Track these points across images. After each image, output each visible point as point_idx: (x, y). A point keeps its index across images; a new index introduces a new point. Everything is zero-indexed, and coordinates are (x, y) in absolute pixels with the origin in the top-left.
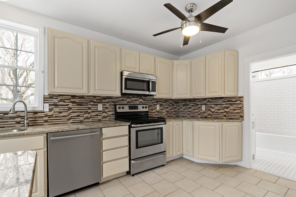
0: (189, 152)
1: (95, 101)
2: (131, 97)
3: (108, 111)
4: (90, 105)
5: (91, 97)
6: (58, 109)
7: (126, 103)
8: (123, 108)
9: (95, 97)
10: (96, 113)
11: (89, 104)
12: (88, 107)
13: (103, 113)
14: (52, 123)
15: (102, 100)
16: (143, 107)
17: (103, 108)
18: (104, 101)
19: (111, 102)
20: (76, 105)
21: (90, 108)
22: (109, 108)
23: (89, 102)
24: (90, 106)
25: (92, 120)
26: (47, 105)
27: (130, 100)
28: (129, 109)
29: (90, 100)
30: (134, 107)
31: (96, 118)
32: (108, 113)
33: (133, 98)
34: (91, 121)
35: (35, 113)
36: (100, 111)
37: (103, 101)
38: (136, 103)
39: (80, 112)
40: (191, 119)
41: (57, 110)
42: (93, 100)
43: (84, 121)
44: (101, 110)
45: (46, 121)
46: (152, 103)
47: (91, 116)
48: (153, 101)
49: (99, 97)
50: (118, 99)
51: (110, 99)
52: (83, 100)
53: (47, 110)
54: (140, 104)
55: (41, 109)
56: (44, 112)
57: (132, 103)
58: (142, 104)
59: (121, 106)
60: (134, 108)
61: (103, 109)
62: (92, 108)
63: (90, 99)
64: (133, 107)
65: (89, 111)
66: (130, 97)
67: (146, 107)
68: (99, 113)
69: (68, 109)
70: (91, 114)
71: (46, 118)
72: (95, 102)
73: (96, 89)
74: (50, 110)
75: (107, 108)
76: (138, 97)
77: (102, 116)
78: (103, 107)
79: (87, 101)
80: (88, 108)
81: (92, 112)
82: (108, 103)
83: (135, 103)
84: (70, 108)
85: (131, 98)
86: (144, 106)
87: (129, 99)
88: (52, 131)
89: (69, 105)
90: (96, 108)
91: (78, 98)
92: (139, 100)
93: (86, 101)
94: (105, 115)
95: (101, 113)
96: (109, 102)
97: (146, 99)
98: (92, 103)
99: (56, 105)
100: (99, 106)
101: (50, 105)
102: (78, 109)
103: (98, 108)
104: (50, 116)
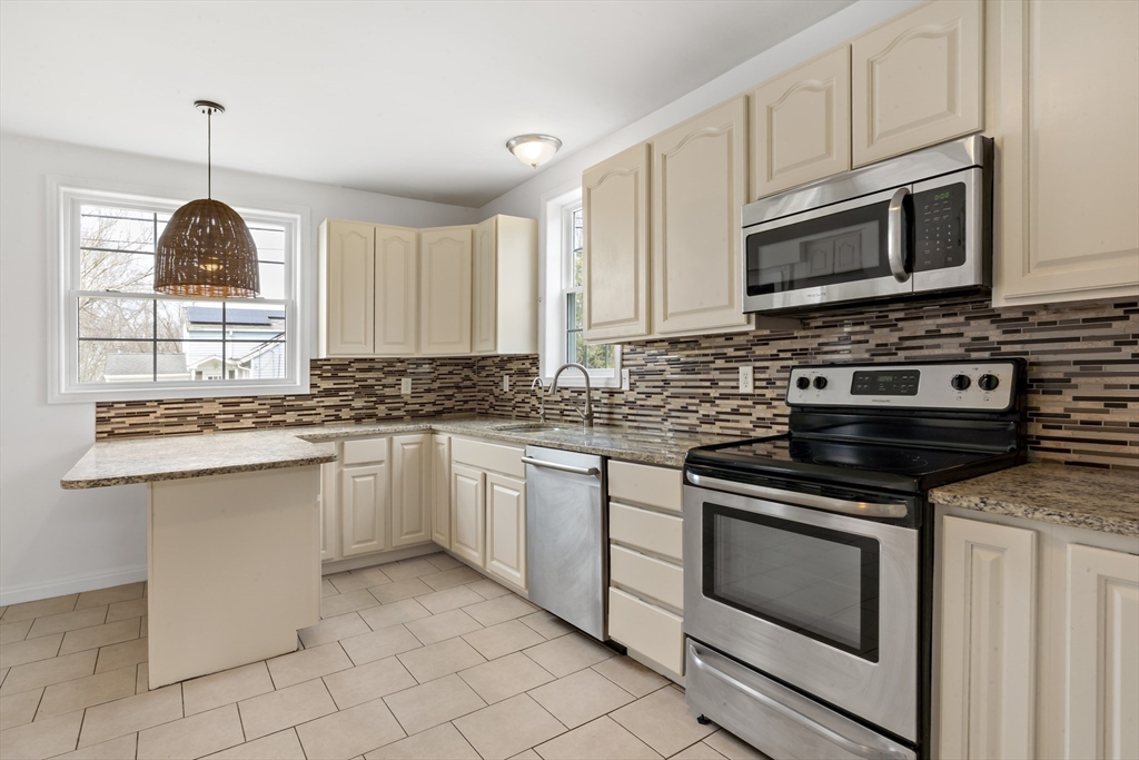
1: (731, 352)
2: (901, 315)
3: (774, 396)
4: (715, 369)
5: (718, 340)
6: (645, 384)
7: (867, 356)
8: (821, 383)
9: (729, 337)
10: (734, 403)
11: (712, 366)
12: (710, 377)
13: (757, 406)
14: (635, 424)
15: (754, 348)
16: (961, 383)
17: (758, 384)
18: (759, 351)
19: (789, 355)
20: (678, 370)
21: (714, 383)
22: (778, 383)
23: (711, 358)
24: (715, 375)
25: (721, 428)
26: (626, 371)
27: (893, 337)
28: (854, 391)
29: (713, 351)
30: (890, 379)
31: (733, 421)
32: (775, 407)
33: (912, 323)
34: (718, 434)
35: (612, 393)
36: (745, 397)
37: (757, 353)
38: (937, 352)
39: (690, 398)
41: (642, 386)
42: (725, 350)
43: (699, 429)
44: (749, 390)
45: (625, 417)
46: (1110, 344)
47: (718, 413)
48: (1118, 328)
49: (742, 338)
50: (819, 336)
51: (782, 342)
52: (697, 352)
53: (626, 387)
54: (974, 355)
55: (615, 385)
56: (623, 393)
57: (902, 355)
58: (986, 355)
59: (811, 374)
60: (885, 383)
61: (755, 388)
62: (721, 384)
63: (715, 347)
64: (882, 379)
65: (714, 393)
66: (893, 316)
67: (990, 383)
68: (744, 403)
69: (662, 384)
70: (717, 406)
71: (625, 410)
72: (729, 359)
74: (632, 386)
75: (770, 383)
76: (957, 309)
77: (753, 418)
78: (755, 380)
79: (707, 355)
80: (708, 384)
81: (724, 397)
82: (774, 358)
83: (925, 352)
84: (666, 382)
85: (900, 324)
86: (974, 372)
87: (886, 330)
90: (734, 384)
91: (684, 346)
92: (962, 329)
93: (704, 355)
94: (762, 416)
95: (750, 403)
96: (782, 355)
97: (1031, 319)
98: (720, 363)
99: (642, 375)
100: (741, 376)
101: (631, 373)
102: (683, 384)
103: (741, 384)
104: (631, 404)
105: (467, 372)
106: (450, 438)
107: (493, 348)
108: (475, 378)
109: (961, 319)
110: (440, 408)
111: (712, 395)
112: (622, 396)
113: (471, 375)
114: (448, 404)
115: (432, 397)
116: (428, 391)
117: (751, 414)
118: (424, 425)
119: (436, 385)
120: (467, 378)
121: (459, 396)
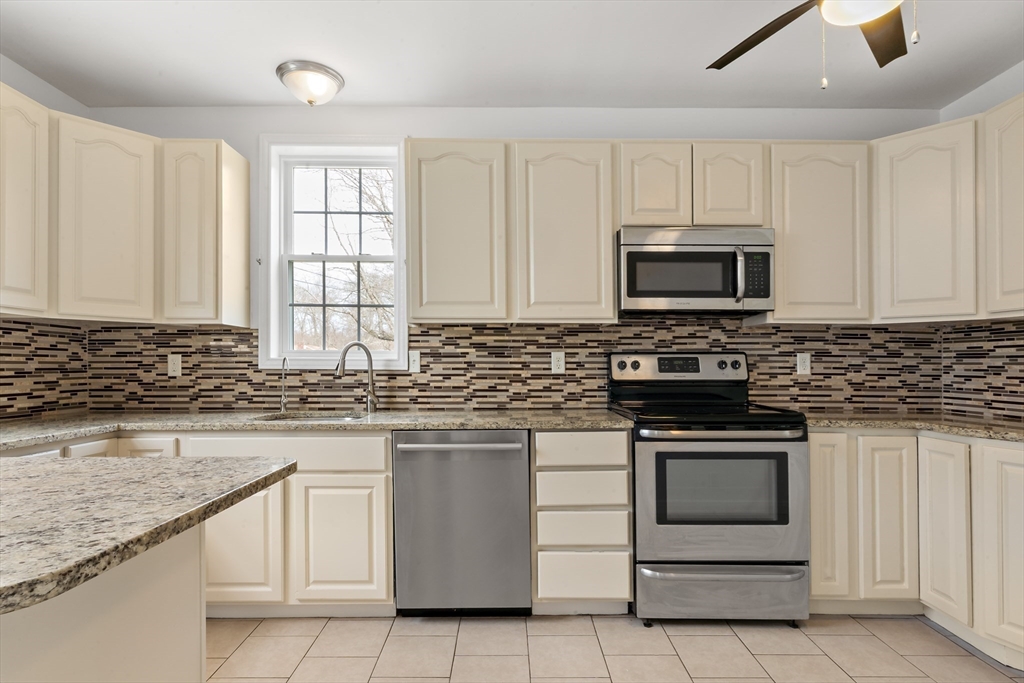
0: (948, 597)
1: (542, 340)
2: (674, 322)
3: (583, 375)
4: (526, 354)
5: (529, 329)
6: (442, 366)
7: (653, 347)
8: (636, 365)
9: (540, 327)
10: (546, 382)
11: (523, 350)
12: (522, 360)
13: (568, 384)
14: (428, 406)
15: (565, 338)
16: (722, 365)
17: (569, 366)
18: (569, 340)
19: (596, 344)
20: (486, 353)
21: (525, 366)
22: (587, 366)
23: (523, 344)
24: (527, 358)
25: (532, 403)
26: (416, 354)
27: (669, 337)
28: (661, 371)
29: (525, 338)
30: (680, 363)
31: (545, 397)
32: (584, 384)
33: (680, 328)
34: (530, 409)
35: (392, 376)
36: (557, 376)
37: (568, 342)
38: (694, 347)
39: (499, 378)
40: (955, 430)
41: (438, 368)
42: (537, 338)
43: (508, 406)
44: (562, 371)
45: (414, 400)
46: (770, 346)
47: (529, 390)
48: (774, 339)
49: (553, 329)
50: (620, 332)
51: (589, 334)
52: (507, 338)
53: (415, 368)
54: (714, 349)
55: (402, 366)
56: (410, 375)
57: (675, 348)
58: (720, 350)
59: (629, 360)
60: (679, 365)
61: (567, 369)
62: (532, 366)
63: (526, 335)
64: (676, 362)
65: (525, 374)
66: (668, 322)
67: (735, 365)
68: (556, 381)
69: (465, 366)
70: (529, 384)
71: (415, 392)
72: (540, 345)
73: (532, 301)
74: (424, 369)
75: (580, 365)
76: (704, 322)
77: (565, 393)
78: (566, 363)
79: (518, 341)
80: (520, 366)
81: (534, 377)
82: (583, 346)
83: (688, 347)
84: (469, 364)
85: (673, 328)
86: (729, 359)
87: (665, 331)
88: (402, 427)
89: (467, 353)
90: (546, 366)
91: (492, 332)
92: (706, 334)
93: (514, 341)
94: (573, 391)
95: (561, 381)
96: (589, 344)
97: (740, 331)
98: (532, 349)
99: (436, 355)
100: (553, 359)
101: (423, 355)
102: (492, 366)
103: (553, 366)
104: (424, 387)
105: (75, 347)
106: (177, 441)
107: (211, 314)
108: (86, 357)
109: (707, 328)
110: (38, 402)
111: (523, 375)
112: (409, 378)
113: (81, 352)
114: (51, 396)
115: (24, 385)
116: (20, 374)
117: (562, 391)
118: (111, 425)
119: (32, 366)
120: (75, 357)
121: (65, 384)
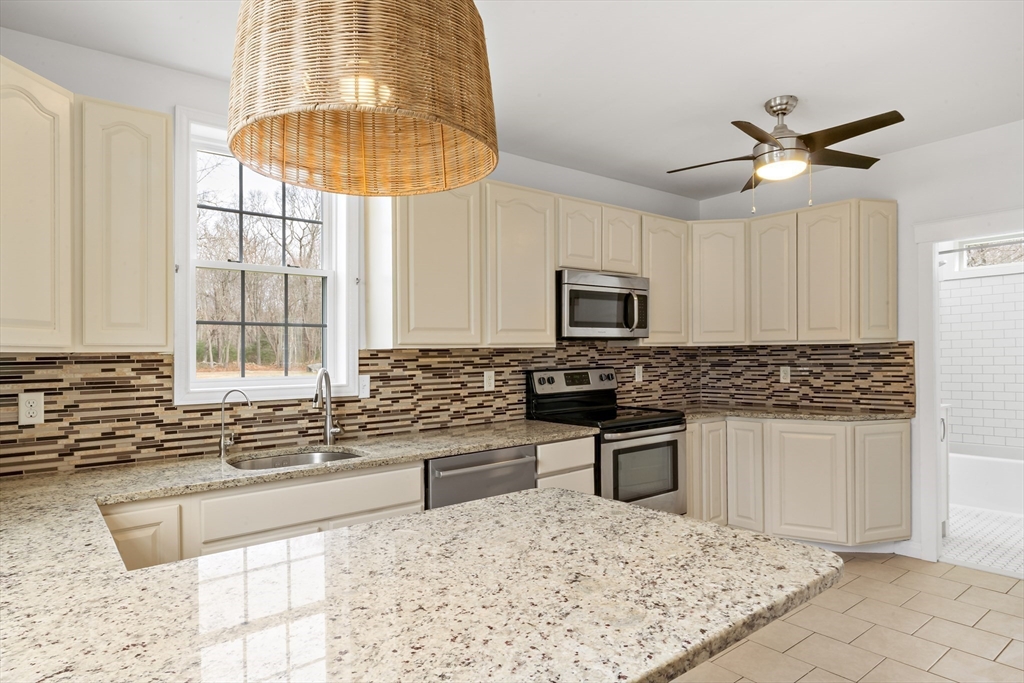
1: (477, 360)
3: (508, 391)
4: (465, 374)
6: (391, 389)
7: (556, 365)
8: (551, 381)
9: (476, 350)
10: (479, 399)
11: (461, 371)
12: (461, 380)
13: (497, 400)
14: (377, 432)
15: (494, 358)
16: (601, 378)
17: (497, 383)
18: (498, 360)
19: (516, 363)
20: (431, 375)
21: (464, 385)
22: (510, 382)
23: (461, 365)
24: (464, 378)
25: (469, 420)
26: (366, 378)
27: (563, 355)
28: (568, 384)
29: (463, 359)
30: (578, 377)
31: (479, 413)
32: (508, 399)
33: (571, 349)
34: (467, 425)
35: (340, 403)
36: (488, 394)
37: (495, 362)
38: (580, 363)
39: (441, 399)
40: (755, 415)
41: (387, 392)
42: (472, 359)
43: (449, 425)
44: (492, 388)
45: (363, 427)
46: (621, 361)
47: (466, 408)
48: (624, 356)
49: (485, 351)
51: (512, 355)
52: (448, 359)
53: (365, 394)
54: (592, 365)
55: (353, 392)
56: (359, 401)
58: (597, 365)
59: (547, 376)
60: (577, 379)
61: (496, 386)
62: (469, 385)
63: (465, 356)
64: (575, 377)
65: (463, 393)
67: (610, 377)
68: (487, 398)
69: (412, 388)
70: (466, 403)
71: (364, 419)
72: (476, 366)
73: (499, 328)
74: (374, 393)
75: (505, 382)
77: (494, 408)
78: (496, 381)
79: (458, 362)
80: (459, 386)
81: (470, 395)
82: (508, 365)
83: (576, 363)
84: (417, 387)
85: (567, 349)
86: (604, 373)
89: (414, 375)
90: (480, 384)
91: (435, 353)
92: (587, 353)
93: (455, 362)
94: (500, 406)
95: (491, 398)
96: (512, 363)
97: (606, 350)
98: (469, 369)
99: (385, 378)
100: (485, 378)
101: (373, 378)
102: (436, 387)
103: (485, 384)
104: (372, 412)
109: (587, 348)
111: (462, 395)
112: (358, 404)
117: (491, 406)
